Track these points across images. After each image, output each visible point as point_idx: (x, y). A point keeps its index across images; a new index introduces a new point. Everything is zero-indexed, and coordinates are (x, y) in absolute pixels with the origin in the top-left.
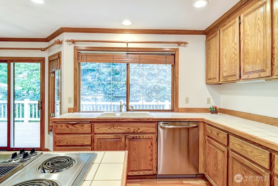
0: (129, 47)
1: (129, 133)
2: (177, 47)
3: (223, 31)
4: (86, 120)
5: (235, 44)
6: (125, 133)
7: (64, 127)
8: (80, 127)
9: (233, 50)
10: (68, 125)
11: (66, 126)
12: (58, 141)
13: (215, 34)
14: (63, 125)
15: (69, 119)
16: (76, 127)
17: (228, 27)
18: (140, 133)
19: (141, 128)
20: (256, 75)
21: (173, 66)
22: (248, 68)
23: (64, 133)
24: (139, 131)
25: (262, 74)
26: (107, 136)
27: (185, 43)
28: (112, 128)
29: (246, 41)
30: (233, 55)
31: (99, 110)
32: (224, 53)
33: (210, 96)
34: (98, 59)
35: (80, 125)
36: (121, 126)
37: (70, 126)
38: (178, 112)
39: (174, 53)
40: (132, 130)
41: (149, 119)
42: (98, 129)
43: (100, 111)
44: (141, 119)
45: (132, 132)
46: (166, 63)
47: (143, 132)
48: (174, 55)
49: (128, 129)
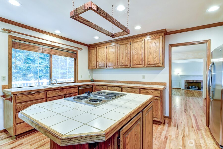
0: (53, 45)
1: (66, 94)
2: (77, 50)
3: (99, 49)
4: (42, 90)
5: (105, 55)
6: (64, 95)
7: (24, 97)
8: (37, 95)
9: (104, 57)
10: (28, 95)
11: (26, 96)
12: (19, 108)
13: (94, 48)
14: (23, 95)
15: (28, 91)
16: (34, 96)
17: (101, 48)
18: (71, 93)
19: (72, 91)
20: (112, 67)
21: (75, 59)
22: (110, 65)
23: (24, 101)
24: (71, 92)
25: (114, 67)
26: (54, 98)
27: (82, 49)
28: (58, 93)
29: (109, 55)
30: (104, 59)
31: (30, 85)
32: (99, 57)
33: (89, 75)
34: (30, 48)
35: (37, 94)
36: (62, 91)
37: (29, 96)
38: (78, 83)
39: (76, 53)
40: (68, 92)
41: (75, 86)
42: (49, 94)
43: (27, 86)
44: (72, 86)
45: (68, 93)
46: (72, 57)
47: (73, 93)
48: (76, 54)
49: (66, 92)
